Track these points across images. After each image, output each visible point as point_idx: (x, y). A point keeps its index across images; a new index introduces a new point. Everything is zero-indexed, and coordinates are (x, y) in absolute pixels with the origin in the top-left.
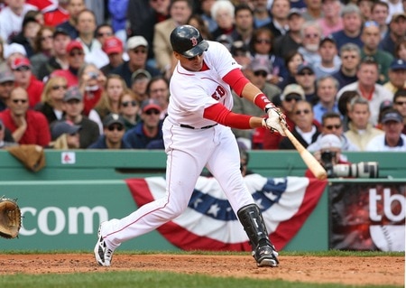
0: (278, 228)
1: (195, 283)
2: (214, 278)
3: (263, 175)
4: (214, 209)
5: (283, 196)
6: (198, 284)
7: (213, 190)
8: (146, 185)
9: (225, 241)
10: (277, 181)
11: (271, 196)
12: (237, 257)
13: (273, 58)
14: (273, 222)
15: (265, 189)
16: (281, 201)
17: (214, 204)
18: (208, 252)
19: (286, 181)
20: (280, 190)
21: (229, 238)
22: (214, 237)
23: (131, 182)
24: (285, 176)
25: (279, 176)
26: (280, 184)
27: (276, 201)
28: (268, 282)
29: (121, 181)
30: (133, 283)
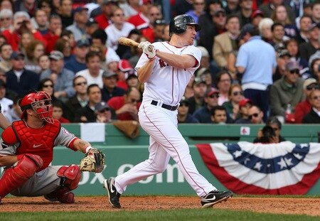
0: (303, 179)
1: (245, 217)
2: (259, 213)
3: (293, 142)
4: (258, 165)
5: (307, 156)
6: (248, 218)
7: (257, 152)
8: (210, 149)
9: (266, 187)
10: (303, 145)
11: (298, 156)
12: (274, 199)
13: (299, 60)
14: (300, 174)
15: (294, 151)
16: (305, 160)
17: (258, 162)
18: (254, 196)
19: (309, 146)
20: (304, 152)
21: (269, 186)
22: (258, 185)
23: (199, 146)
24: (308, 142)
25: (303, 143)
26: (304, 148)
27: (302, 160)
28: (297, 217)
29: (193, 146)
30: (202, 217)
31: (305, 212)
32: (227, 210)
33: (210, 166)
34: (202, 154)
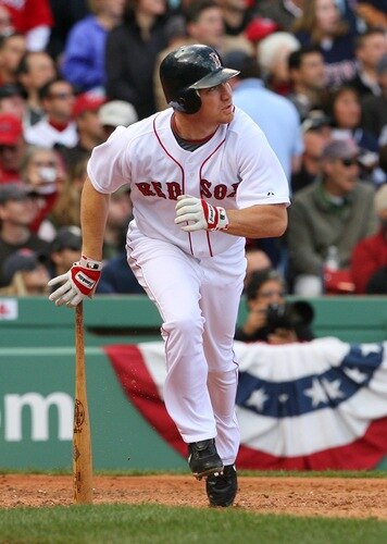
0: (369, 431)
1: (227, 525)
2: (261, 515)
3: (343, 339)
4: (258, 398)
5: (378, 375)
6: (234, 525)
7: (255, 365)
8: (139, 357)
9: (277, 452)
10: (367, 349)
11: (355, 375)
13: (359, 135)
14: (360, 419)
15: (348, 362)
16: (374, 384)
17: (257, 388)
18: (249, 472)
19: (382, 350)
20: (370, 365)
21: (284, 448)
22: (258, 445)
23: (114, 352)
24: (379, 341)
25: (369, 341)
26: (372, 355)
27: (365, 384)
28: (355, 524)
29: (96, 350)
30: (120, 525)
31: (375, 512)
32: (183, 509)
33: (140, 401)
34: (120, 370)
